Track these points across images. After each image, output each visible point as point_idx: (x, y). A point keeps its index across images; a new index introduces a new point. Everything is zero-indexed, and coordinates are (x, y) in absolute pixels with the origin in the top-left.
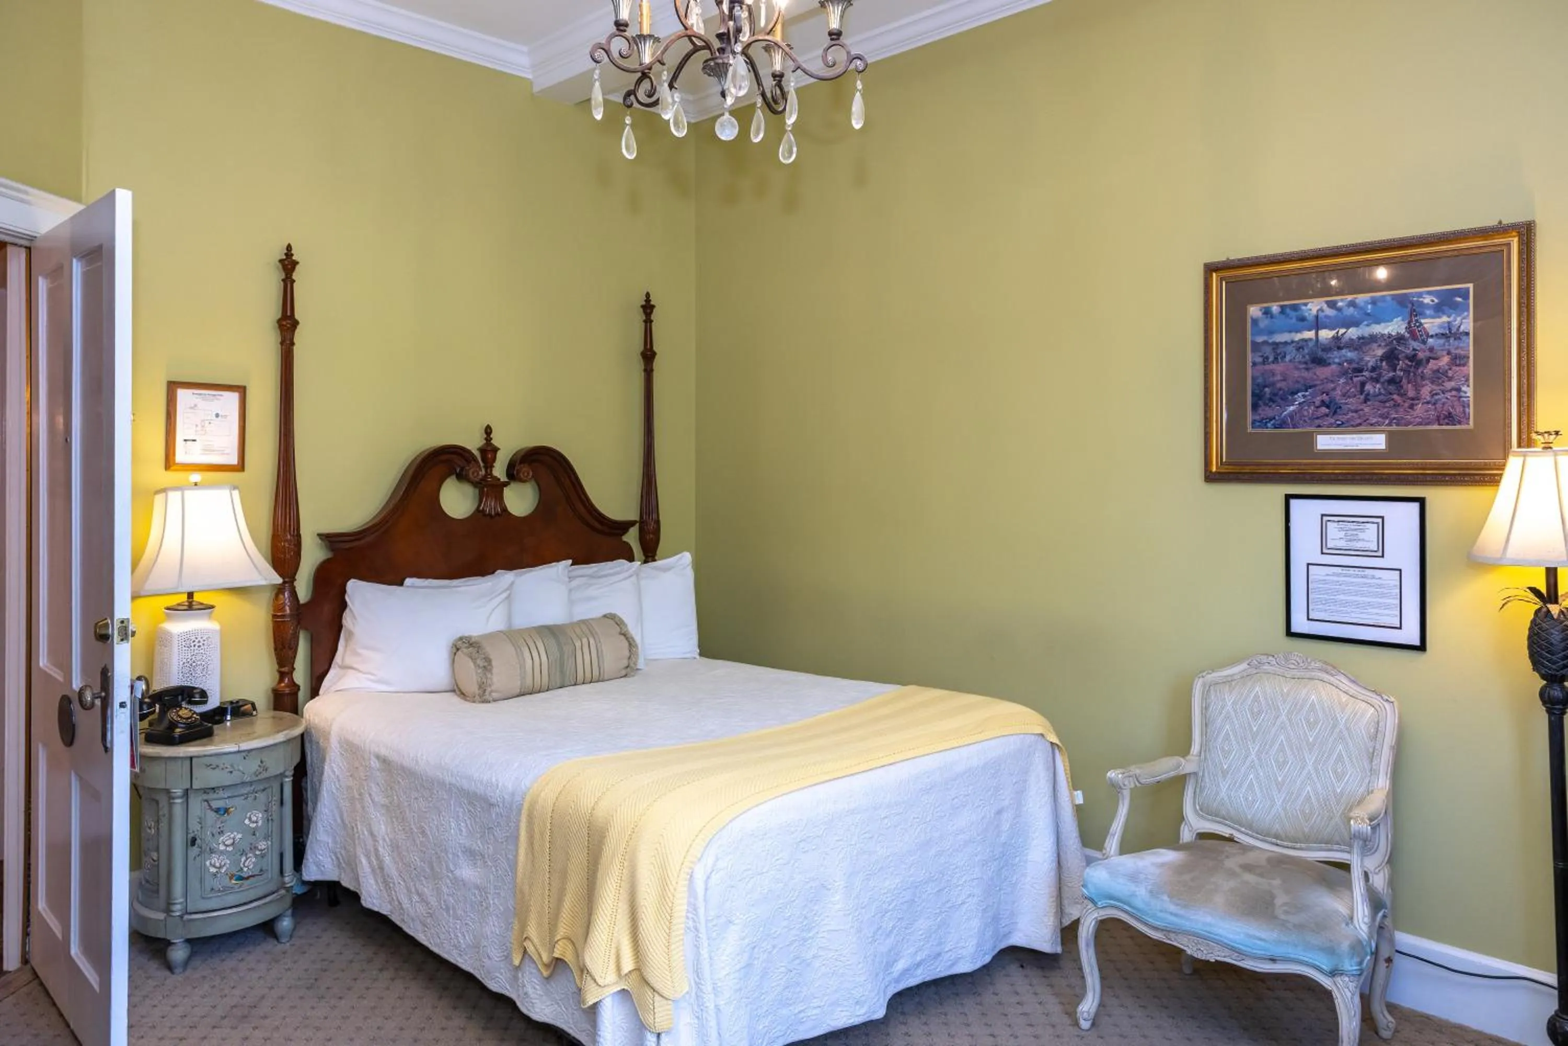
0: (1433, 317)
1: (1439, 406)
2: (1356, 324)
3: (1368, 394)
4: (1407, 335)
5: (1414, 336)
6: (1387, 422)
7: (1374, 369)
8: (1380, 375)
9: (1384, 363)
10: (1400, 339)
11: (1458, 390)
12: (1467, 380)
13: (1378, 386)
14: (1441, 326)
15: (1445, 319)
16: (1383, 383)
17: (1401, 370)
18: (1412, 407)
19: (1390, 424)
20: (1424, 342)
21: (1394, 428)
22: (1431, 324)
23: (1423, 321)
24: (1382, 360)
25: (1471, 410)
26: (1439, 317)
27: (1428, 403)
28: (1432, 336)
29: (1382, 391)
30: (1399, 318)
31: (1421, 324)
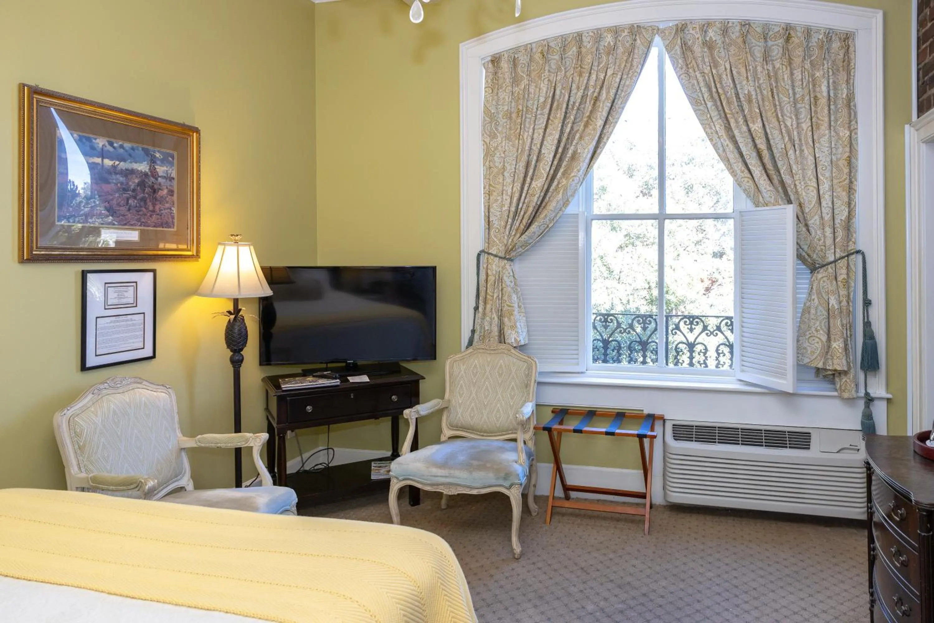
0: (160, 166)
1: (163, 216)
2: (124, 160)
3: (130, 206)
4: (149, 173)
5: (153, 176)
6: (139, 224)
7: (134, 190)
8: (137, 195)
9: (139, 188)
10: (146, 175)
11: (170, 209)
12: (174, 204)
13: (136, 201)
14: (163, 172)
15: (165, 168)
16: (138, 200)
17: (147, 193)
18: (151, 216)
19: (140, 226)
20: (157, 179)
21: (142, 228)
22: (161, 170)
23: (156, 167)
24: (138, 186)
25: (175, 221)
26: (163, 167)
27: (158, 214)
28: (160, 177)
29: (138, 205)
30: (146, 162)
31: (155, 169)
